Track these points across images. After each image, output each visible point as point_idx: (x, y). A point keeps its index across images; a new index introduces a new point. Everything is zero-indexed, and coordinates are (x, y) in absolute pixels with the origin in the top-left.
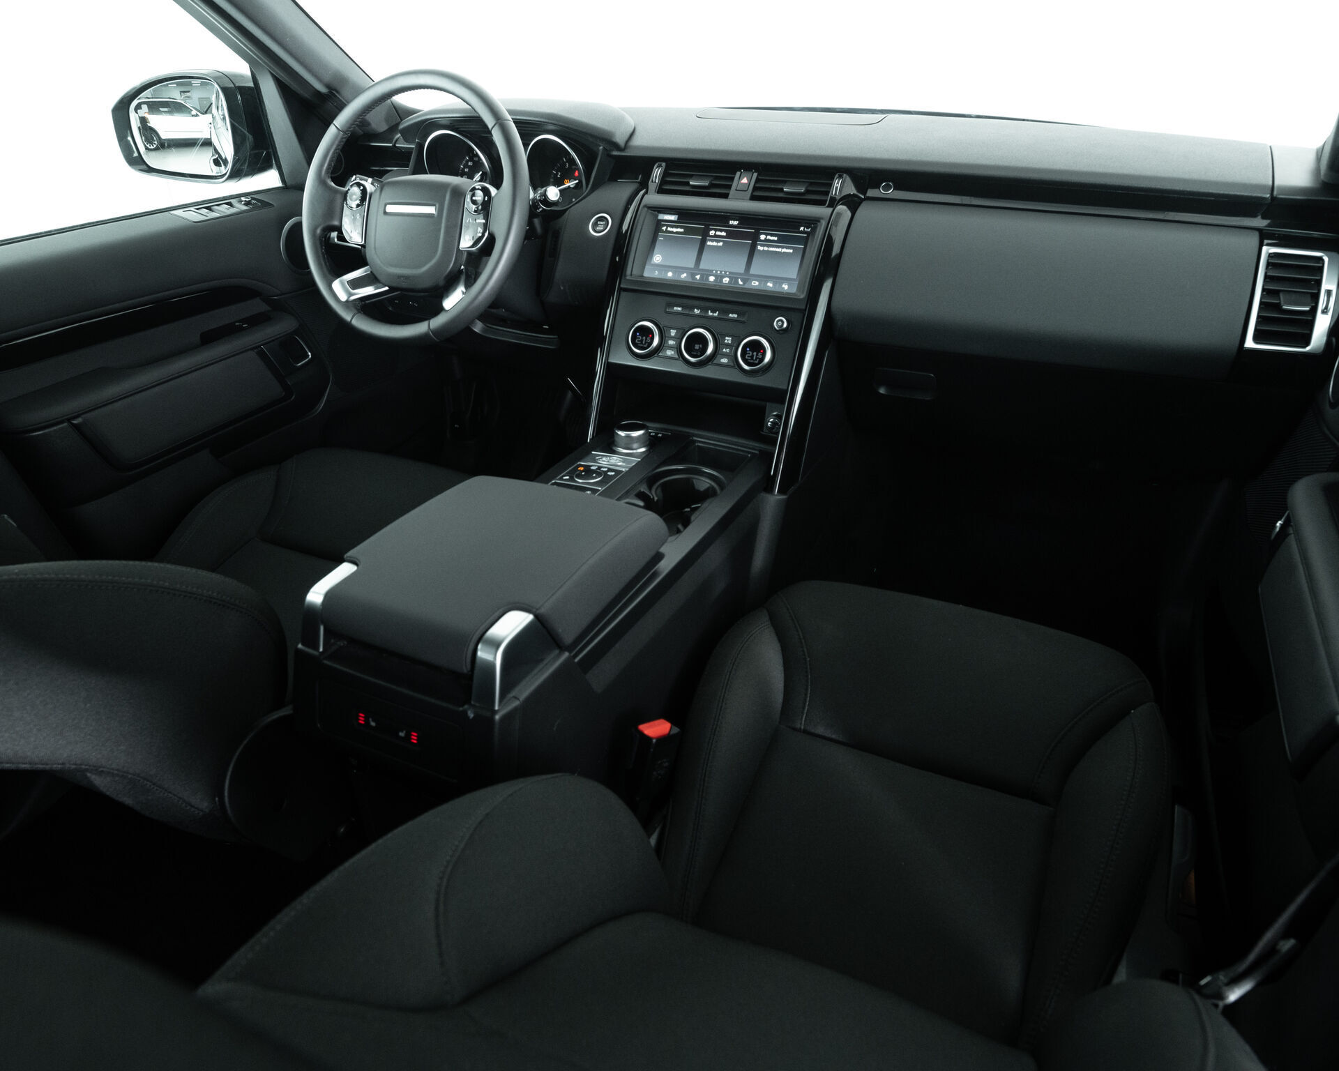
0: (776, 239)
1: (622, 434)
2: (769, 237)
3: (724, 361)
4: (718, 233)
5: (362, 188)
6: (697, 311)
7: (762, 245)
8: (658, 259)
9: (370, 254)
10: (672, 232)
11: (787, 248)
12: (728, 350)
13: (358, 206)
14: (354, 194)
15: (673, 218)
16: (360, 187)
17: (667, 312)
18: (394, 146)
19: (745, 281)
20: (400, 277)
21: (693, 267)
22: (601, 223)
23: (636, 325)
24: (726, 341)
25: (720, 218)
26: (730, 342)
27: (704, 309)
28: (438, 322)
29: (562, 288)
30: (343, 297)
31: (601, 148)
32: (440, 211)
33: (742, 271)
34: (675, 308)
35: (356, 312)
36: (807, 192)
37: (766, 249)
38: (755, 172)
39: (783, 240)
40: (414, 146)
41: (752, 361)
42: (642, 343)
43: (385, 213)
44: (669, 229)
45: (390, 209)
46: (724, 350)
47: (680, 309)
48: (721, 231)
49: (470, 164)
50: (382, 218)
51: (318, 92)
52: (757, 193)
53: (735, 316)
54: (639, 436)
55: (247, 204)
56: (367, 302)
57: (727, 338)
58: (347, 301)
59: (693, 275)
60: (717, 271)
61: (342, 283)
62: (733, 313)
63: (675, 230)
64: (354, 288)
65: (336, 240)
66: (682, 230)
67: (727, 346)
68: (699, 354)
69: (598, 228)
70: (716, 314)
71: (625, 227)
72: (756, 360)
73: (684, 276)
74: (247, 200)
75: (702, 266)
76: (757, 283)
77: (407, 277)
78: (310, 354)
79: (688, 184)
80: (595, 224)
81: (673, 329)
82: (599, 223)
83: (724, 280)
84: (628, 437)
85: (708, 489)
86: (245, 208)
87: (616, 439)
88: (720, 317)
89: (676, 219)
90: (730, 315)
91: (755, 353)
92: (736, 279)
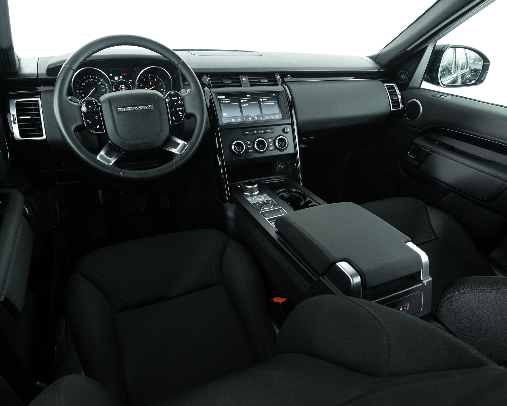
0: (266, 100)
2: (263, 100)
3: (273, 148)
4: (244, 101)
6: (255, 132)
7: (263, 103)
8: (225, 115)
10: (226, 103)
11: (272, 102)
12: (272, 144)
15: (223, 97)
17: (243, 135)
18: (37, 78)
19: (263, 117)
21: (241, 115)
23: (234, 143)
25: (243, 95)
26: (271, 141)
27: (257, 131)
33: (260, 113)
34: (246, 133)
37: (264, 104)
38: (246, 75)
39: (269, 100)
41: (282, 145)
42: (238, 150)
44: (224, 102)
46: (270, 144)
47: (248, 133)
48: (245, 100)
59: (243, 119)
60: (251, 116)
61: (102, 156)
63: (226, 102)
64: (111, 157)
66: (229, 102)
68: (262, 148)
70: (262, 132)
73: (239, 120)
75: (244, 114)
76: (267, 117)
79: (223, 83)
81: (248, 141)
83: (255, 118)
84: (252, 188)
89: (225, 98)
90: (268, 131)
91: (282, 143)
92: (259, 117)
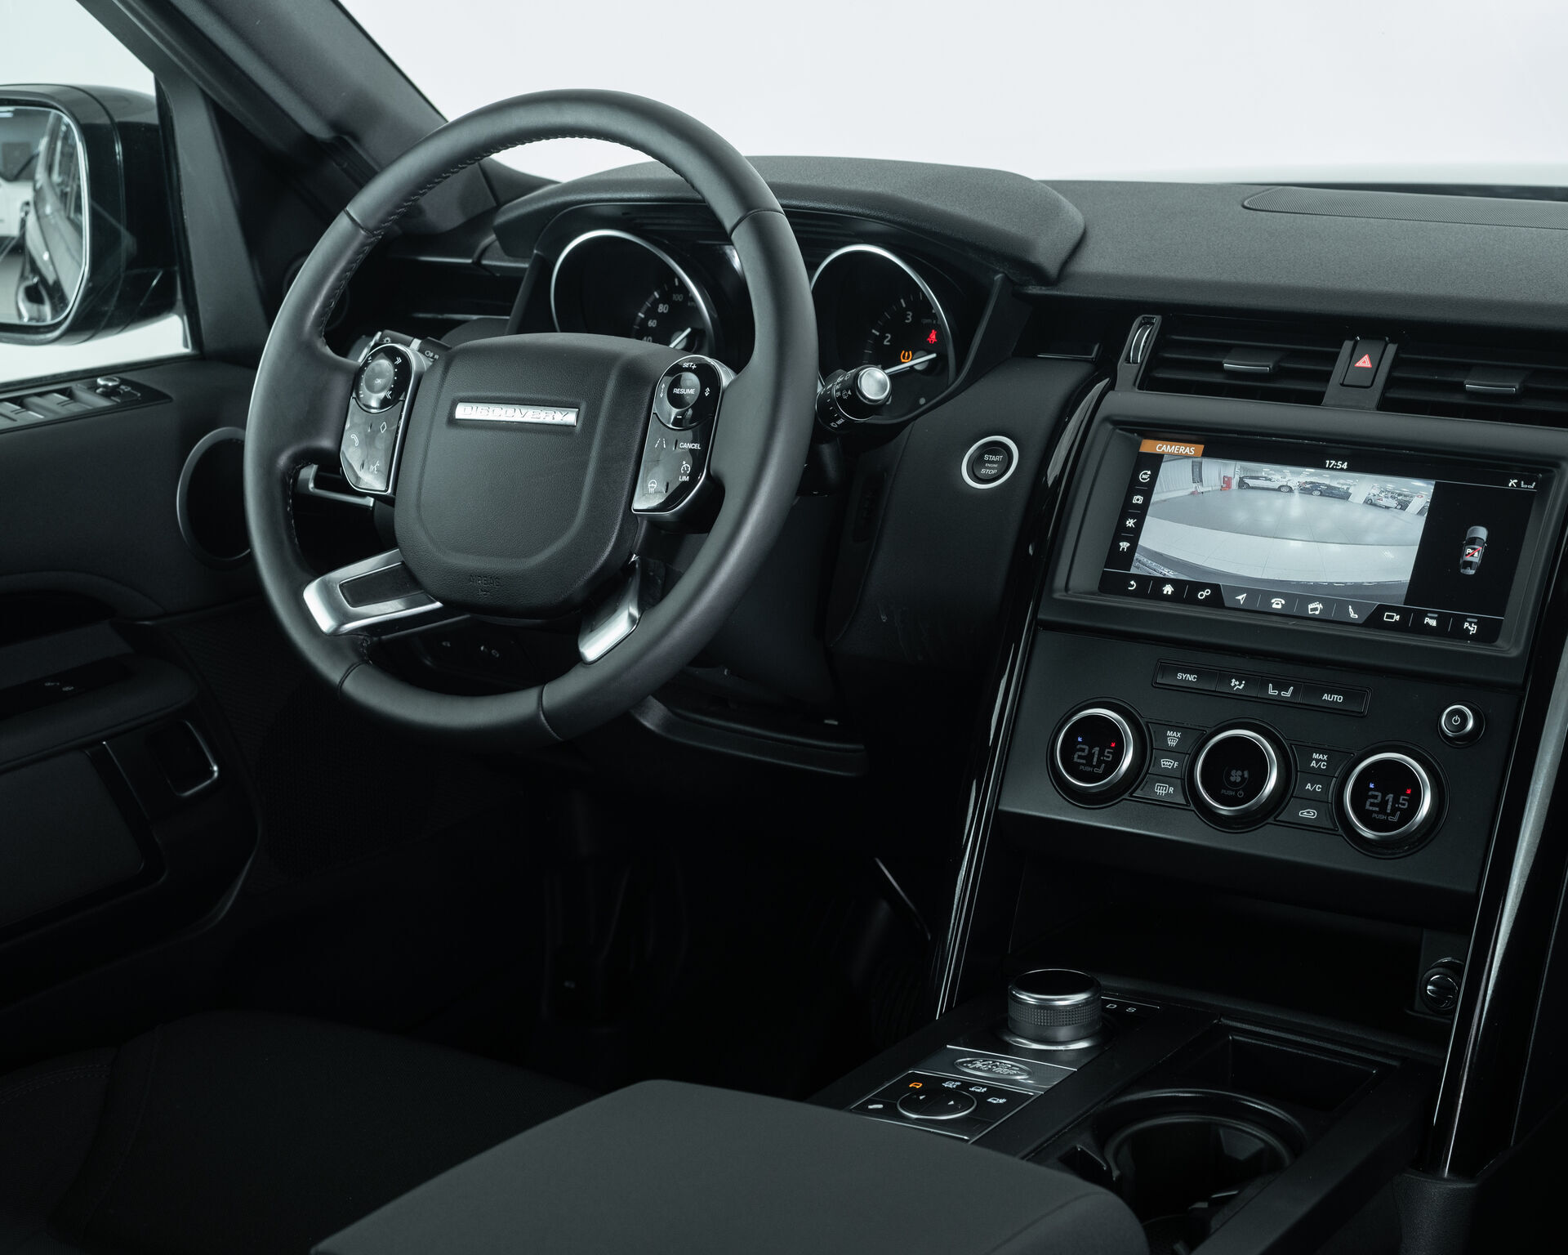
1: (1029, 998)
3: (1309, 814)
5: (399, 360)
6: (1237, 685)
9: (404, 520)
12: (1318, 788)
13: (384, 403)
14: (380, 375)
16: (393, 360)
17: (1156, 686)
18: (477, 263)
20: (473, 576)
22: (994, 458)
23: (1075, 718)
24: (1313, 764)
25: (1299, 453)
26: (1323, 766)
27: (1256, 681)
28: (562, 691)
29: (884, 618)
30: (325, 621)
31: (1000, 276)
32: (589, 419)
34: (1180, 676)
35: (356, 660)
36: (1526, 393)
38: (1392, 341)
40: (526, 265)
41: (1383, 817)
42: (1089, 763)
43: (452, 422)
45: (463, 412)
46: (1309, 786)
47: (1191, 678)
49: (662, 308)
50: (443, 434)
51: (309, 139)
52: (1394, 394)
53: (1339, 698)
54: (1076, 1007)
55: (108, 393)
56: (384, 637)
57: (1315, 756)
58: (335, 634)
60: (1290, 585)
61: (327, 593)
62: (1331, 692)
64: (357, 601)
65: (311, 485)
67: (1316, 775)
68: (1240, 795)
69: (983, 471)
70: (1287, 694)
71: (1053, 472)
72: (1393, 813)
74: (110, 384)
77: (492, 578)
78: (215, 768)
79: (1218, 367)
80: (977, 462)
81: (1174, 728)
82: (986, 457)
83: (1310, 606)
84: (1044, 1007)
85: (1259, 1155)
86: (103, 403)
87: (1014, 1012)
88: (1299, 700)
90: (1325, 697)
91: (1390, 797)
92: (1343, 606)
